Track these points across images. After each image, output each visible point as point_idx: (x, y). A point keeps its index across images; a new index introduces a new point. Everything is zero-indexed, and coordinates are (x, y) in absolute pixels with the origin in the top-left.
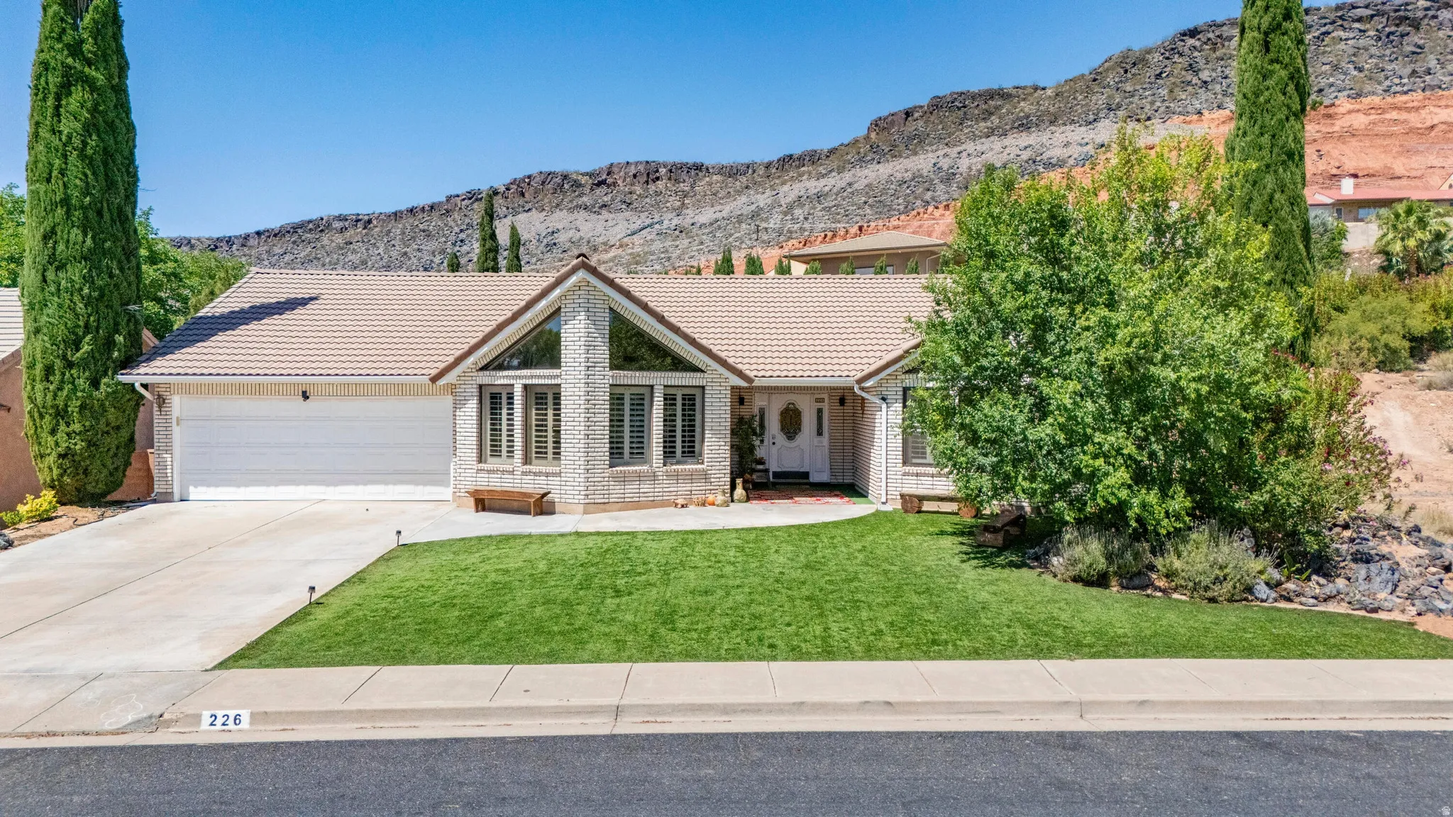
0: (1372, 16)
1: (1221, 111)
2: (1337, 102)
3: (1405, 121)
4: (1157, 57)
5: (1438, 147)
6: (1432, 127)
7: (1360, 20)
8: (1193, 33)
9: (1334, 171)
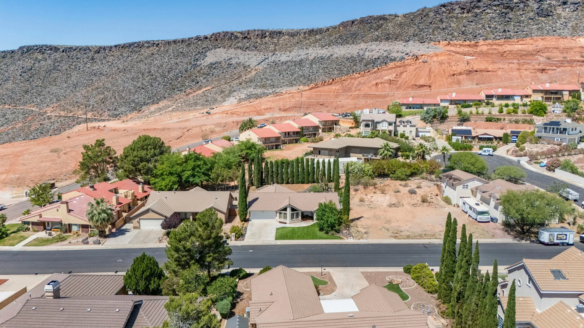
0: (500, 4)
1: (445, 42)
2: (479, 41)
3: (498, 49)
4: (432, 14)
5: (503, 61)
6: (505, 52)
7: (495, 6)
8: (444, 6)
9: (471, 70)
